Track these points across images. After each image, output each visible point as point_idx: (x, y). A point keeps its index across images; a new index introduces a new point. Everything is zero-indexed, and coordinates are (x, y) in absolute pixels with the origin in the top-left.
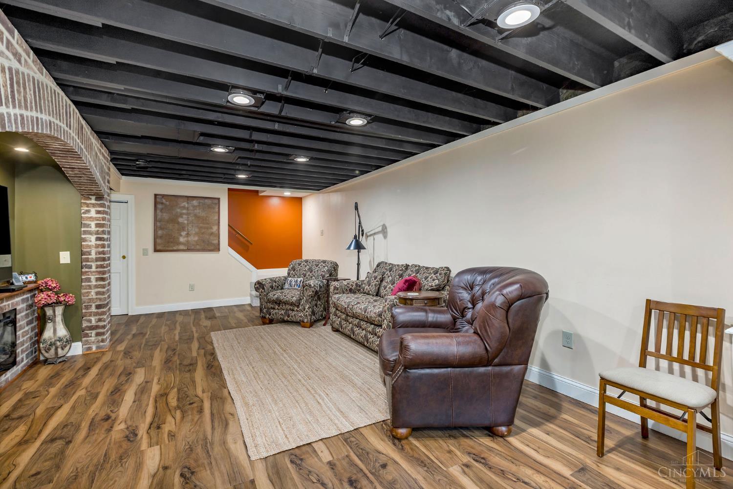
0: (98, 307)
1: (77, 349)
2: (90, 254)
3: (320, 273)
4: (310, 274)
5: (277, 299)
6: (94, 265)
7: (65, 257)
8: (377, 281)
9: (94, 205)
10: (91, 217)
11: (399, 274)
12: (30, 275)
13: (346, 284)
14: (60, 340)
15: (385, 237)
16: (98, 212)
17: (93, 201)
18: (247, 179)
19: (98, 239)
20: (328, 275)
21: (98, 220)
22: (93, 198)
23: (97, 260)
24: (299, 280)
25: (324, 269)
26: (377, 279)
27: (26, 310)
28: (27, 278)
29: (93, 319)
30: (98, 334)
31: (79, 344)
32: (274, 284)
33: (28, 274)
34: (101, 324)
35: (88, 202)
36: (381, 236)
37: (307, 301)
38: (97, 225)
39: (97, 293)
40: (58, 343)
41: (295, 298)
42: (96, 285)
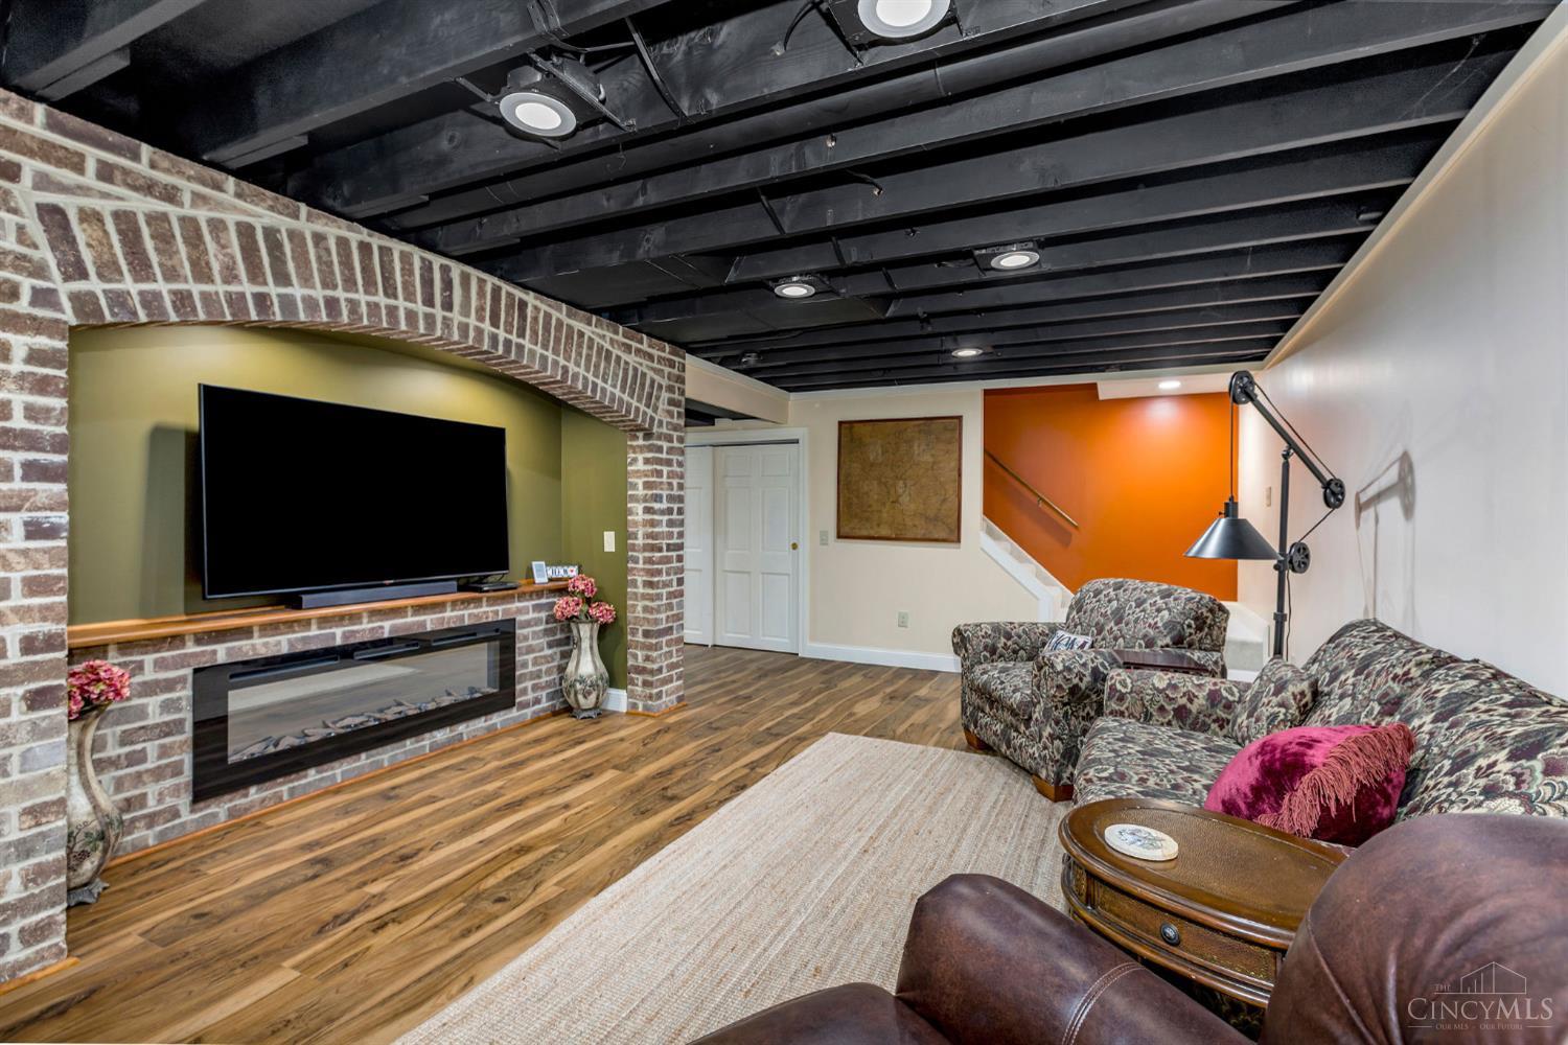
0: (647, 634)
1: (618, 700)
2: (636, 538)
3: (1142, 629)
4: (1115, 628)
5: (985, 684)
6: (641, 556)
7: (609, 542)
8: (1281, 705)
9: (642, 449)
10: (638, 471)
11: (1386, 695)
12: (571, 568)
13: (1162, 685)
14: (582, 681)
15: (1408, 510)
16: (647, 461)
17: (641, 442)
18: (981, 358)
19: (648, 510)
20: (1168, 640)
21: (646, 476)
22: (640, 435)
23: (647, 548)
24: (1081, 639)
25: (1158, 619)
26: (1287, 695)
27: (547, 623)
28: (565, 571)
29: (640, 654)
30: (646, 684)
31: (623, 694)
32: (1003, 640)
33: (569, 565)
34: (649, 666)
35: (635, 443)
36: (1392, 507)
37: (1046, 712)
38: (647, 485)
39: (646, 609)
40: (578, 686)
41: (1018, 695)
42: (643, 594)
